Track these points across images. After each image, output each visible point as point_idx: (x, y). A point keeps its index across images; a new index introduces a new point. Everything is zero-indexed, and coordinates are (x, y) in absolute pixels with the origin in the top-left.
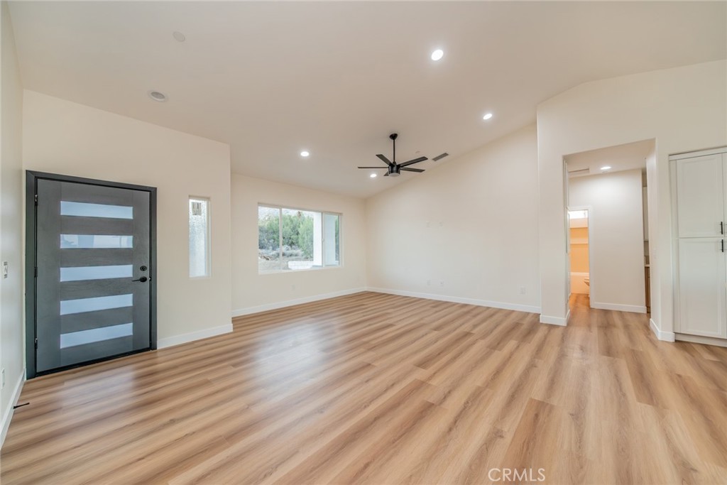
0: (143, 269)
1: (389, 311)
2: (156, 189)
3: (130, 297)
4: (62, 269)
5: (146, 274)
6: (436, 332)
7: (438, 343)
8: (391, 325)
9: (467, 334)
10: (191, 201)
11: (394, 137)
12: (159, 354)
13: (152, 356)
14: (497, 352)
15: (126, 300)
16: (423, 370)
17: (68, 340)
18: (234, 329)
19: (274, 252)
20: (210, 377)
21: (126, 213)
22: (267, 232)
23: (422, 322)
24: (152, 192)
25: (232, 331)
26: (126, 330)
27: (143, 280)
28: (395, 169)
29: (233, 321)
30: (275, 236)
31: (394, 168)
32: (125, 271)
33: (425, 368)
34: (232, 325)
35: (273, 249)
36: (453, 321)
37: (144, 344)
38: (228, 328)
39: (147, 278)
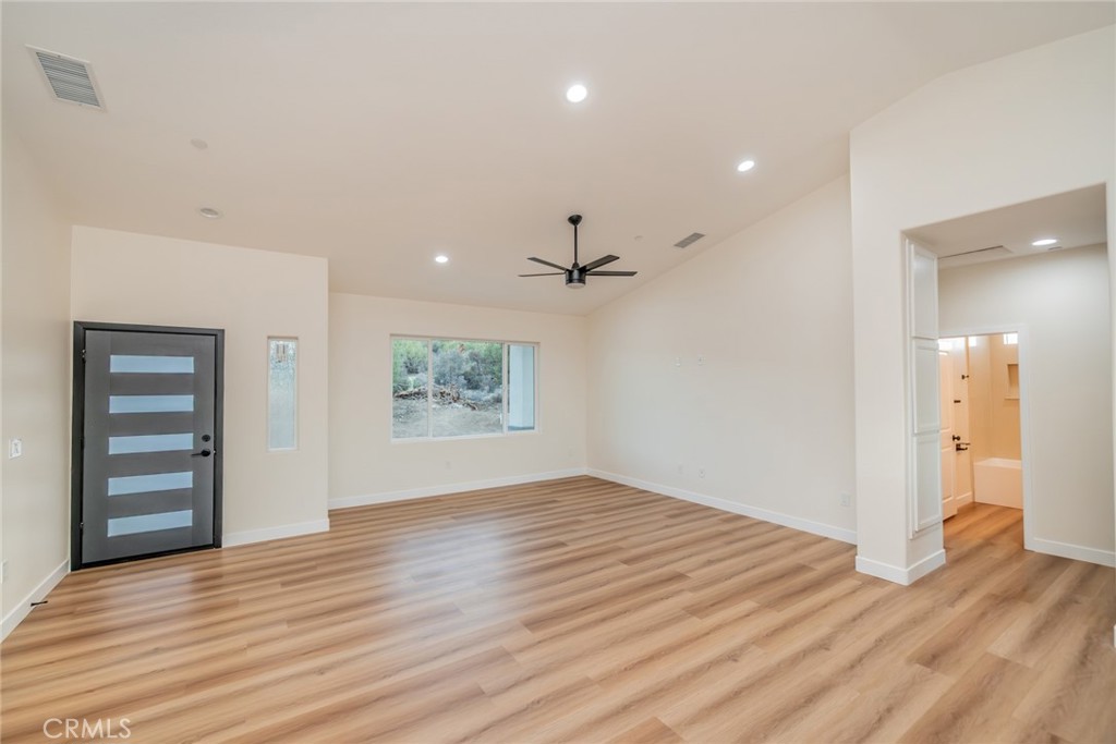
0: (206, 438)
1: (583, 518)
2: (223, 331)
3: (190, 474)
4: (111, 440)
5: (210, 446)
6: (625, 566)
7: (605, 588)
8: (562, 544)
9: (679, 577)
10: (273, 344)
11: (575, 220)
12: (224, 554)
13: (216, 555)
14: (695, 619)
15: (183, 480)
16: (529, 632)
17: (117, 527)
18: (331, 526)
19: (490, 396)
20: (242, 597)
21: (184, 365)
22: (484, 361)
23: (620, 544)
24: (217, 336)
25: (327, 529)
26: (183, 519)
27: (206, 453)
28: (576, 274)
29: (330, 516)
30: (496, 368)
31: (578, 274)
32: (184, 442)
33: (532, 630)
34: (328, 520)
35: (491, 391)
36: (677, 548)
37: (205, 540)
38: (323, 525)
39: (210, 452)
